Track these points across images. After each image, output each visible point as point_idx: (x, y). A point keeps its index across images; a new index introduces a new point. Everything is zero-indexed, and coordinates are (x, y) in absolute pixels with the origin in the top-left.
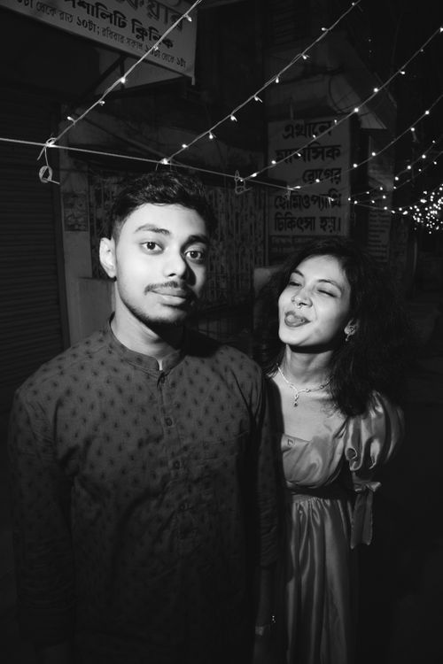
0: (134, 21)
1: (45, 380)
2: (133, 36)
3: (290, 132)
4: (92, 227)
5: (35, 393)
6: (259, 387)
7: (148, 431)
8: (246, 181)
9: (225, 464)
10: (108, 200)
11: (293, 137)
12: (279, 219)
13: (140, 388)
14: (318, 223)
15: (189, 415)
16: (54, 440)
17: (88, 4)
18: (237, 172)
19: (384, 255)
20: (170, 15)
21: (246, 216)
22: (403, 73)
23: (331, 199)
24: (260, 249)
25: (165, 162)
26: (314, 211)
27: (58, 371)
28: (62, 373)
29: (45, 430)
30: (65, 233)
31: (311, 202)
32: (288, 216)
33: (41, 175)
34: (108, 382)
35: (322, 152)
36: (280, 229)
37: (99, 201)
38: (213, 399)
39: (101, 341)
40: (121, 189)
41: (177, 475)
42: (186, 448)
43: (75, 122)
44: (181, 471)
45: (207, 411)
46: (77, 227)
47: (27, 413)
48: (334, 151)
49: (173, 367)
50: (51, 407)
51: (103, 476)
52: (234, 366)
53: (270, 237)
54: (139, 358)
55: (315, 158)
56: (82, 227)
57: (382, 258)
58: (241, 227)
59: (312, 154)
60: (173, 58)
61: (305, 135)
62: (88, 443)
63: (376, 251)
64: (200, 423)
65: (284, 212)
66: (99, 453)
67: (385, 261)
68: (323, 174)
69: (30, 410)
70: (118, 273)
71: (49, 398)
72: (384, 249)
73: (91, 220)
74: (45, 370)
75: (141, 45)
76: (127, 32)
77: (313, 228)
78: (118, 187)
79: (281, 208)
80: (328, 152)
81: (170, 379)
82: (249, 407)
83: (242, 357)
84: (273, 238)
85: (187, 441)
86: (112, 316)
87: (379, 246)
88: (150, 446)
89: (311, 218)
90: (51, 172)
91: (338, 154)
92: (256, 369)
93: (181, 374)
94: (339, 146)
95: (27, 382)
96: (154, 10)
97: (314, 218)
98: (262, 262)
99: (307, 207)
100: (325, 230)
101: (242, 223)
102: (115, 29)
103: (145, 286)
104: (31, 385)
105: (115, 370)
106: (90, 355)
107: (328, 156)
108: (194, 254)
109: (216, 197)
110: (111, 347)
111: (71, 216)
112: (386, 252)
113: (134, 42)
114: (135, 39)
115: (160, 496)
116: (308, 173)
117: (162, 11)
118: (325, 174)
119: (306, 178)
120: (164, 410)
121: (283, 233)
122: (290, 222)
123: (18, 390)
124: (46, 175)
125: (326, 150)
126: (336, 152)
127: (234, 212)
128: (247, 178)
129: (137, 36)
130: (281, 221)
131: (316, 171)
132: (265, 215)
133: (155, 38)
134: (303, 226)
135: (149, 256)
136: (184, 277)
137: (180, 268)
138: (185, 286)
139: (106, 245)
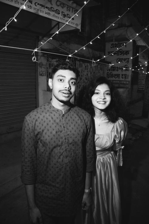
0: (62, 12)
1: (33, 114)
2: (62, 17)
3: (113, 46)
4: (47, 75)
5: (30, 117)
6: (90, 121)
7: (59, 129)
8: (96, 62)
9: (79, 140)
10: (53, 66)
11: (114, 47)
12: (108, 74)
13: (57, 118)
14: (121, 76)
15: (70, 126)
16: (34, 130)
17: (49, 8)
18: (93, 59)
19: (143, 87)
20: (74, 10)
21: (97, 73)
22: (146, 29)
23: (124, 69)
25: (70, 56)
26: (119, 72)
27: (36, 112)
28: (37, 113)
29: (32, 127)
30: (39, 76)
31: (119, 69)
32: (111, 73)
33: (33, 59)
34: (49, 116)
35: (123, 53)
36: (108, 78)
37: (50, 67)
39: (48, 105)
40: (57, 63)
41: (65, 141)
42: (68, 135)
43: (43, 44)
44: (67, 140)
45: (75, 125)
46: (43, 75)
47: (28, 123)
48: (127, 53)
49: (66, 113)
50: (34, 121)
51: (46, 140)
52: (83, 115)
54: (58, 110)
55: (121, 55)
56: (44, 75)
57: (143, 89)
59: (120, 53)
60: (74, 23)
61: (118, 47)
62: (43, 131)
63: (141, 86)
64: (73, 129)
65: (110, 72)
66: (46, 134)
67: (143, 90)
68: (123, 60)
69: (29, 122)
70: (53, 88)
71: (34, 119)
72: (143, 86)
73: (47, 73)
74: (33, 112)
75: (64, 20)
76: (60, 16)
77: (119, 78)
78: (56, 63)
79: (109, 71)
80: (125, 53)
81: (65, 116)
82: (87, 126)
83: (86, 112)
85: (69, 133)
86: (51, 99)
87: (141, 85)
88: (59, 133)
89: (119, 74)
90: (36, 58)
91: (128, 54)
92: (89, 116)
93: (68, 115)
94: (129, 51)
95: (29, 114)
96: (69, 8)
99: (117, 71)
100: (123, 78)
102: (56, 15)
103: (59, 90)
104: (29, 115)
105: (51, 113)
106: (45, 109)
107: (125, 54)
108: (72, 83)
109: (87, 66)
110: (50, 107)
111: (41, 71)
112: (144, 87)
113: (62, 19)
114: (63, 18)
115: (61, 146)
116: (118, 60)
117: (71, 9)
118: (124, 60)
120: (63, 124)
122: (112, 76)
123: (26, 117)
124: (34, 59)
125: (125, 52)
126: (128, 53)
127: (93, 72)
128: (96, 61)
129: (63, 17)
130: (109, 75)
131: (121, 59)
132: (103, 73)
133: (69, 17)
134: (116, 77)
135: (60, 83)
136: (69, 88)
137: (68, 86)
138: (69, 91)
139: (50, 80)
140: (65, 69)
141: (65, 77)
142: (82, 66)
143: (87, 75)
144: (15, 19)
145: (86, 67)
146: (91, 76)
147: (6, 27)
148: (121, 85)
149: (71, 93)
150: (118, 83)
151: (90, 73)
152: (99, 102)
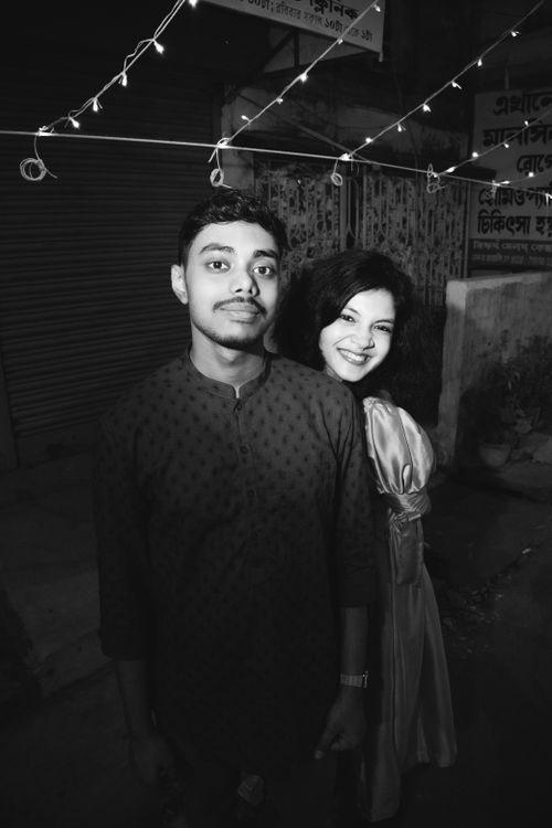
2: (311, 10)
3: (503, 106)
7: (223, 460)
8: (442, 177)
9: (303, 496)
10: (277, 195)
11: (507, 112)
12: (484, 218)
13: (216, 417)
14: (533, 224)
15: (266, 444)
16: (134, 469)
18: (430, 166)
21: (442, 214)
23: (548, 196)
24: (458, 256)
25: (345, 158)
26: (529, 209)
28: (140, 403)
31: (527, 199)
32: (497, 214)
33: (212, 178)
34: (184, 411)
35: (544, 133)
36: (485, 231)
38: (292, 428)
39: (179, 368)
41: (250, 504)
42: (261, 477)
43: (251, 120)
44: (256, 500)
45: (285, 440)
49: (251, 394)
50: (131, 435)
52: (321, 393)
53: (471, 241)
54: (216, 386)
55: (534, 140)
58: (435, 229)
59: (531, 136)
60: (357, 31)
61: (523, 110)
65: (490, 209)
66: (174, 480)
68: (544, 160)
70: (188, 299)
71: (129, 427)
74: (125, 400)
75: (320, 19)
76: (304, 5)
77: (527, 231)
78: (288, 181)
79: (486, 205)
80: (551, 133)
81: (247, 406)
84: (475, 242)
85: (263, 470)
88: (224, 474)
89: (525, 218)
90: (222, 175)
93: (259, 401)
97: (529, 218)
98: (459, 271)
99: (520, 204)
100: (542, 233)
101: (436, 223)
103: (213, 304)
105: (192, 398)
106: (168, 383)
107: (550, 137)
108: (262, 270)
109: (405, 190)
113: (312, 16)
114: (314, 13)
116: (524, 160)
118: (546, 161)
119: (521, 166)
120: (240, 439)
121: (488, 235)
122: (497, 223)
124: (217, 178)
125: (550, 129)
127: (428, 209)
128: (443, 174)
129: (316, 9)
130: (486, 220)
131: (535, 157)
132: (466, 212)
133: (336, 9)
134: (514, 227)
135: (216, 275)
136: (250, 291)
137: (246, 284)
138: (252, 301)
139: (176, 271)
140: (229, 218)
141: (230, 249)
142: (384, 188)
143: (404, 221)
144: (156, 44)
145: (398, 191)
146: (418, 227)
147: (123, 74)
148: (534, 260)
149: (262, 310)
150: (522, 251)
151: (413, 214)
152: (346, 353)
